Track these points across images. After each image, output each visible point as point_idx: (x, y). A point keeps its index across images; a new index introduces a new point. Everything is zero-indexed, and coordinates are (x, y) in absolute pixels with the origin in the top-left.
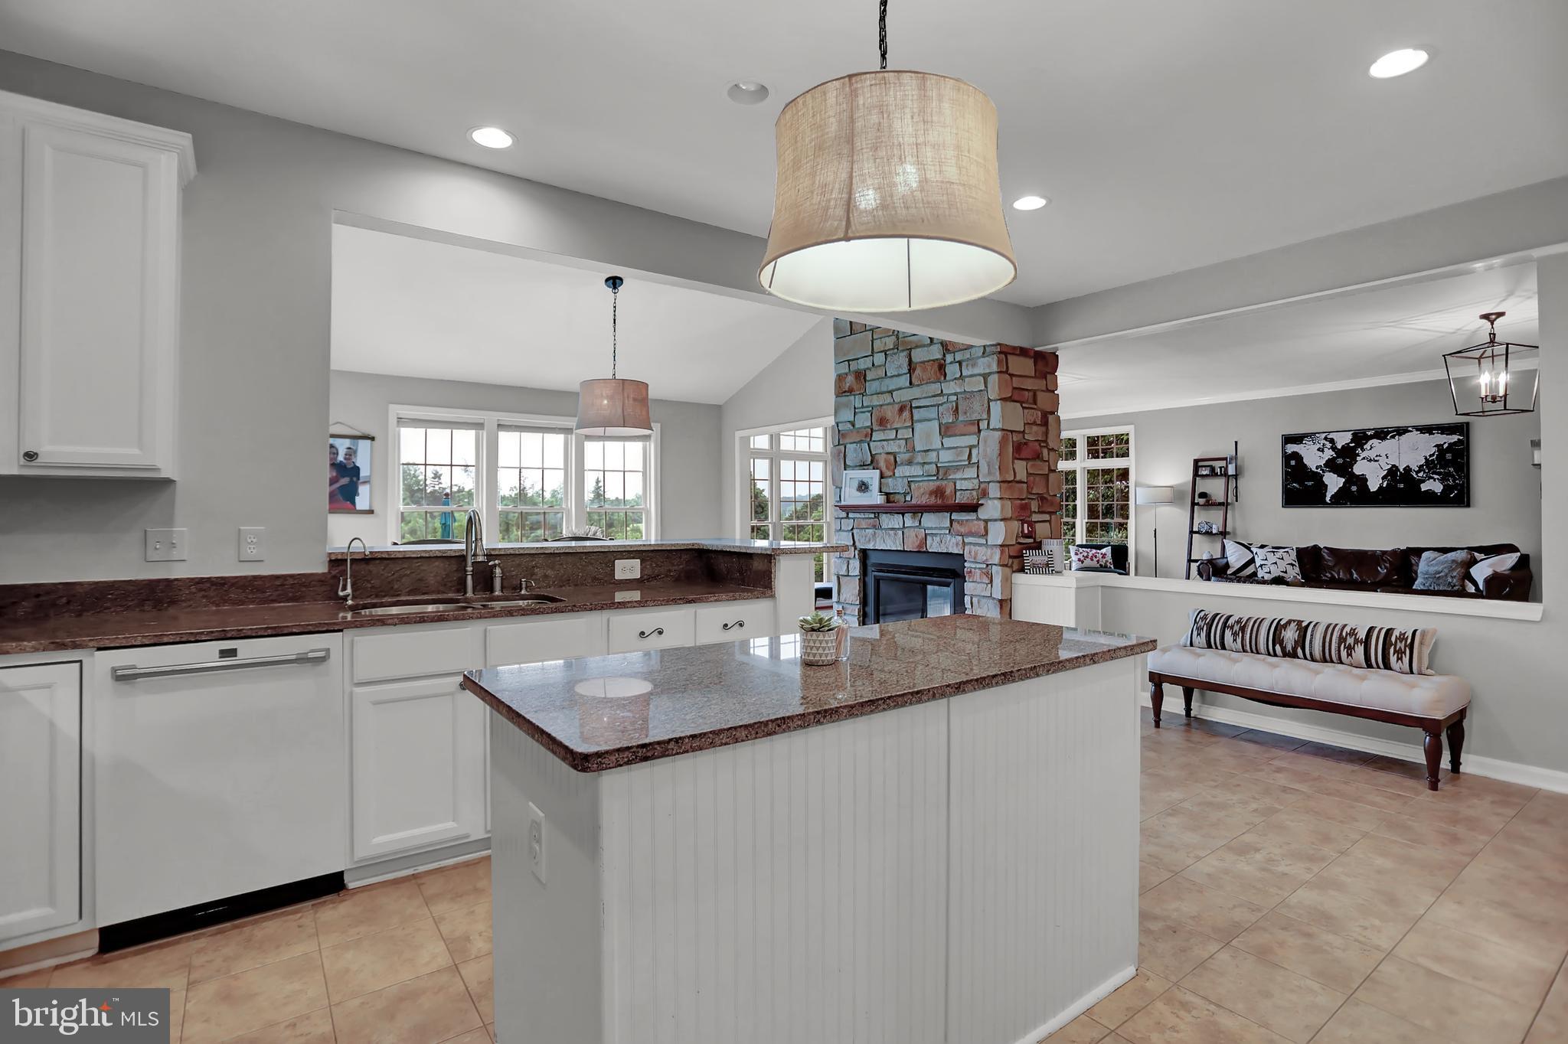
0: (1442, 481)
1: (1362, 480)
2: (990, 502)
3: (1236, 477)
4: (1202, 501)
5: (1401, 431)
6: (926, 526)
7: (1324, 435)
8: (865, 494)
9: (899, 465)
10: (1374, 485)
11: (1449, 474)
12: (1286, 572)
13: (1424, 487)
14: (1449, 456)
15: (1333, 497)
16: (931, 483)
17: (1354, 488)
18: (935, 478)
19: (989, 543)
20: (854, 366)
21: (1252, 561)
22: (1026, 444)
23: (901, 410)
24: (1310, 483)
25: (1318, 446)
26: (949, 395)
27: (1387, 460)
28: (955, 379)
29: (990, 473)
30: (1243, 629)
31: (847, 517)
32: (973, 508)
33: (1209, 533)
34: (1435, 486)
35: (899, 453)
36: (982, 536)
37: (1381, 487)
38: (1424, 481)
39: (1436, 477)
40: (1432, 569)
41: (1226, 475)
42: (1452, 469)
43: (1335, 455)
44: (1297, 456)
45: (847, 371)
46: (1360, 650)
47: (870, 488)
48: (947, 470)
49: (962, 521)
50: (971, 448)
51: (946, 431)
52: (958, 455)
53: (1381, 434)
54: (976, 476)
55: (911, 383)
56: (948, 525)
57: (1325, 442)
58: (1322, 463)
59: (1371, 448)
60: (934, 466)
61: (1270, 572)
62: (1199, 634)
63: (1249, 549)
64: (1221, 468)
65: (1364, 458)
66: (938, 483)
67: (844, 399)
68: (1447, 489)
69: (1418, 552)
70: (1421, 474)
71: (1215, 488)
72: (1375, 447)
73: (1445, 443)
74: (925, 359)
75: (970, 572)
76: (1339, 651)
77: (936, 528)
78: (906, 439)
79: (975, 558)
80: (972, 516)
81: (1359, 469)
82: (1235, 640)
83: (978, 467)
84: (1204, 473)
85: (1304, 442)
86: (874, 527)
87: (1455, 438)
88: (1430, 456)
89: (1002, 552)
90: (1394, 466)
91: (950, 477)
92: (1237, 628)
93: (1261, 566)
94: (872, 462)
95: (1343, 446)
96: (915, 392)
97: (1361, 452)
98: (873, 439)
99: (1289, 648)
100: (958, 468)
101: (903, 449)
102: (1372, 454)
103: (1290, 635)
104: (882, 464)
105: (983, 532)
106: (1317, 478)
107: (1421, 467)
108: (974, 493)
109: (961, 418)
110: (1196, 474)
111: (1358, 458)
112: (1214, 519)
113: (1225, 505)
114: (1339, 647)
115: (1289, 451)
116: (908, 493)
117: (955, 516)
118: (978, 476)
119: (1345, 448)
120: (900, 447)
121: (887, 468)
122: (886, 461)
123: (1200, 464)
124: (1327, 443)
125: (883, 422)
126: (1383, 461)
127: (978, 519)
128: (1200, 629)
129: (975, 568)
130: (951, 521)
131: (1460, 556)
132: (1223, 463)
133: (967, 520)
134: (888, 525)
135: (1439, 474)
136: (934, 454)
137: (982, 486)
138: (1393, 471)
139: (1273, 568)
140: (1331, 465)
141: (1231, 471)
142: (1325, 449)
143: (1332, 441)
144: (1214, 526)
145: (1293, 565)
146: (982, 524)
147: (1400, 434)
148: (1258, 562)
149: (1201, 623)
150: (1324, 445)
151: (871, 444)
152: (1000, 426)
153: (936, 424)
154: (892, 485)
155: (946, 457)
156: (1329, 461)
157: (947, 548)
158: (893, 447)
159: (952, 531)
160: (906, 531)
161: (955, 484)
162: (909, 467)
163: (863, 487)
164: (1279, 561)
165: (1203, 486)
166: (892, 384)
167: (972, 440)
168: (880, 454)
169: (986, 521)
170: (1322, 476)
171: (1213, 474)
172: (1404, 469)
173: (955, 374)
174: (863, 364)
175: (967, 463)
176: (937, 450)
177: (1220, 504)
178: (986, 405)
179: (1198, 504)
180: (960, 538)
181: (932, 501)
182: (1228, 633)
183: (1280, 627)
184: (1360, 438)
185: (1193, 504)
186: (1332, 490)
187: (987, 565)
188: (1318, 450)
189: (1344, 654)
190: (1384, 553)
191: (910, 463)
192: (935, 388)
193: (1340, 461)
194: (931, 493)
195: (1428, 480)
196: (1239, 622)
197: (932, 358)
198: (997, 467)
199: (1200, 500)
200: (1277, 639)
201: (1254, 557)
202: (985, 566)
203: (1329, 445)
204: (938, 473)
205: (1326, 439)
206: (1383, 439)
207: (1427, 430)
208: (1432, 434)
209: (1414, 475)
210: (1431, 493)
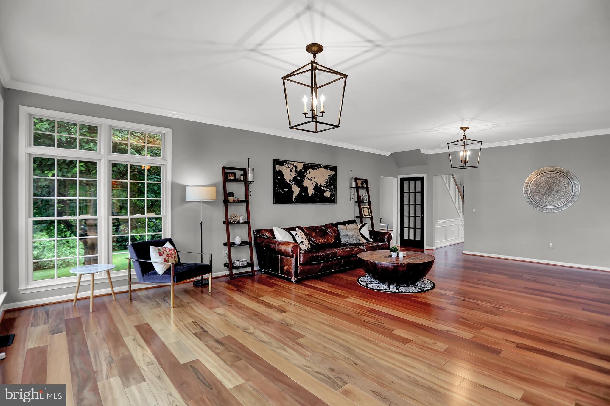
0: (330, 192)
1: (306, 190)
3: (250, 183)
5: (319, 167)
7: (292, 163)
10: (310, 192)
11: (331, 189)
13: (325, 195)
14: (332, 181)
15: (296, 198)
17: (303, 194)
24: (286, 190)
25: (290, 169)
27: (314, 180)
33: (239, 223)
34: (327, 194)
37: (312, 193)
38: (325, 192)
39: (328, 190)
41: (245, 180)
42: (332, 187)
43: (296, 175)
57: (292, 166)
58: (291, 178)
59: (310, 173)
65: (307, 178)
68: (331, 196)
69: (334, 226)
70: (324, 188)
71: (239, 190)
72: (311, 173)
73: (331, 175)
84: (231, 178)
85: (284, 165)
87: (333, 173)
88: (327, 180)
90: (317, 183)
95: (300, 170)
97: (306, 175)
102: (309, 176)
106: (289, 186)
107: (324, 185)
110: (225, 179)
111: (305, 178)
112: (240, 212)
113: (246, 202)
115: (278, 170)
123: (227, 171)
124: (294, 167)
132: (242, 172)
135: (329, 188)
138: (316, 186)
140: (295, 181)
141: (250, 178)
142: (293, 171)
143: (296, 167)
144: (241, 218)
147: (319, 168)
150: (292, 168)
156: (294, 178)
165: (230, 188)
170: (291, 186)
172: (320, 185)
177: (242, 202)
179: (228, 201)
184: (306, 167)
185: (226, 201)
186: (295, 194)
188: (290, 171)
193: (298, 178)
195: (326, 191)
199: (229, 198)
203: (294, 169)
205: (293, 165)
206: (313, 169)
207: (326, 167)
208: (327, 170)
209: (322, 188)
210: (326, 197)
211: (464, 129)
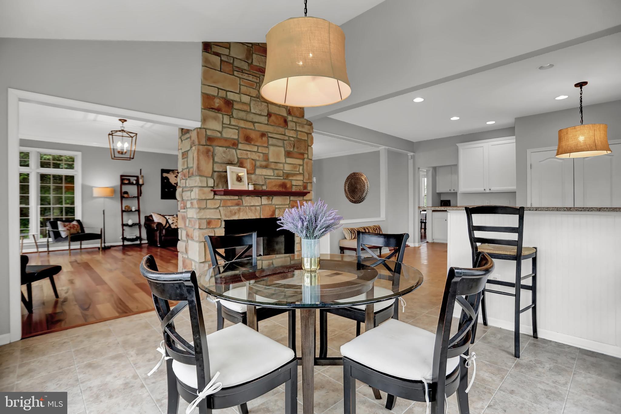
3: (141, 185)
4: (126, 196)
6: (276, 203)
8: (240, 183)
9: (257, 168)
16: (280, 181)
18: (283, 178)
20: (222, 94)
23: (262, 136)
24: (171, 190)
26: (289, 137)
28: (293, 130)
29: (309, 178)
35: (258, 160)
41: (137, 184)
44: (167, 178)
45: (216, 95)
47: (243, 180)
48: (288, 175)
49: (295, 201)
50: (300, 166)
51: (288, 154)
52: (294, 168)
54: (302, 179)
55: (268, 123)
56: (288, 202)
60: (282, 172)
66: (284, 181)
67: (211, 113)
74: (277, 113)
77: (281, 205)
78: (263, 154)
80: (301, 198)
83: (303, 175)
85: (170, 173)
86: (238, 205)
91: (290, 178)
94: (238, 162)
96: (270, 128)
98: (239, 148)
100: (294, 175)
101: (261, 159)
104: (248, 166)
106: (174, 187)
108: (302, 187)
109: (296, 150)
112: (133, 204)
113: (137, 198)
116: (264, 185)
117: (290, 198)
120: (259, 157)
121: (252, 168)
122: (251, 164)
123: (124, 178)
125: (248, 140)
127: (303, 199)
130: (290, 201)
134: (251, 203)
136: (281, 165)
137: (304, 184)
141: (140, 182)
144: (133, 208)
148: (170, 222)
150: (177, 175)
151: (237, 151)
154: (254, 179)
155: (287, 168)
158: (255, 156)
159: (290, 205)
160: (261, 206)
161: (291, 182)
162: (265, 170)
163: (239, 179)
166: (256, 119)
167: (300, 162)
168: (246, 159)
171: (130, 183)
173: (293, 127)
174: (231, 96)
175: (298, 172)
176: (286, 163)
177: (135, 197)
178: (307, 147)
181: (281, 189)
185: (122, 197)
188: (175, 177)
191: (266, 167)
192: (281, 130)
197: (281, 114)
204: (283, 175)
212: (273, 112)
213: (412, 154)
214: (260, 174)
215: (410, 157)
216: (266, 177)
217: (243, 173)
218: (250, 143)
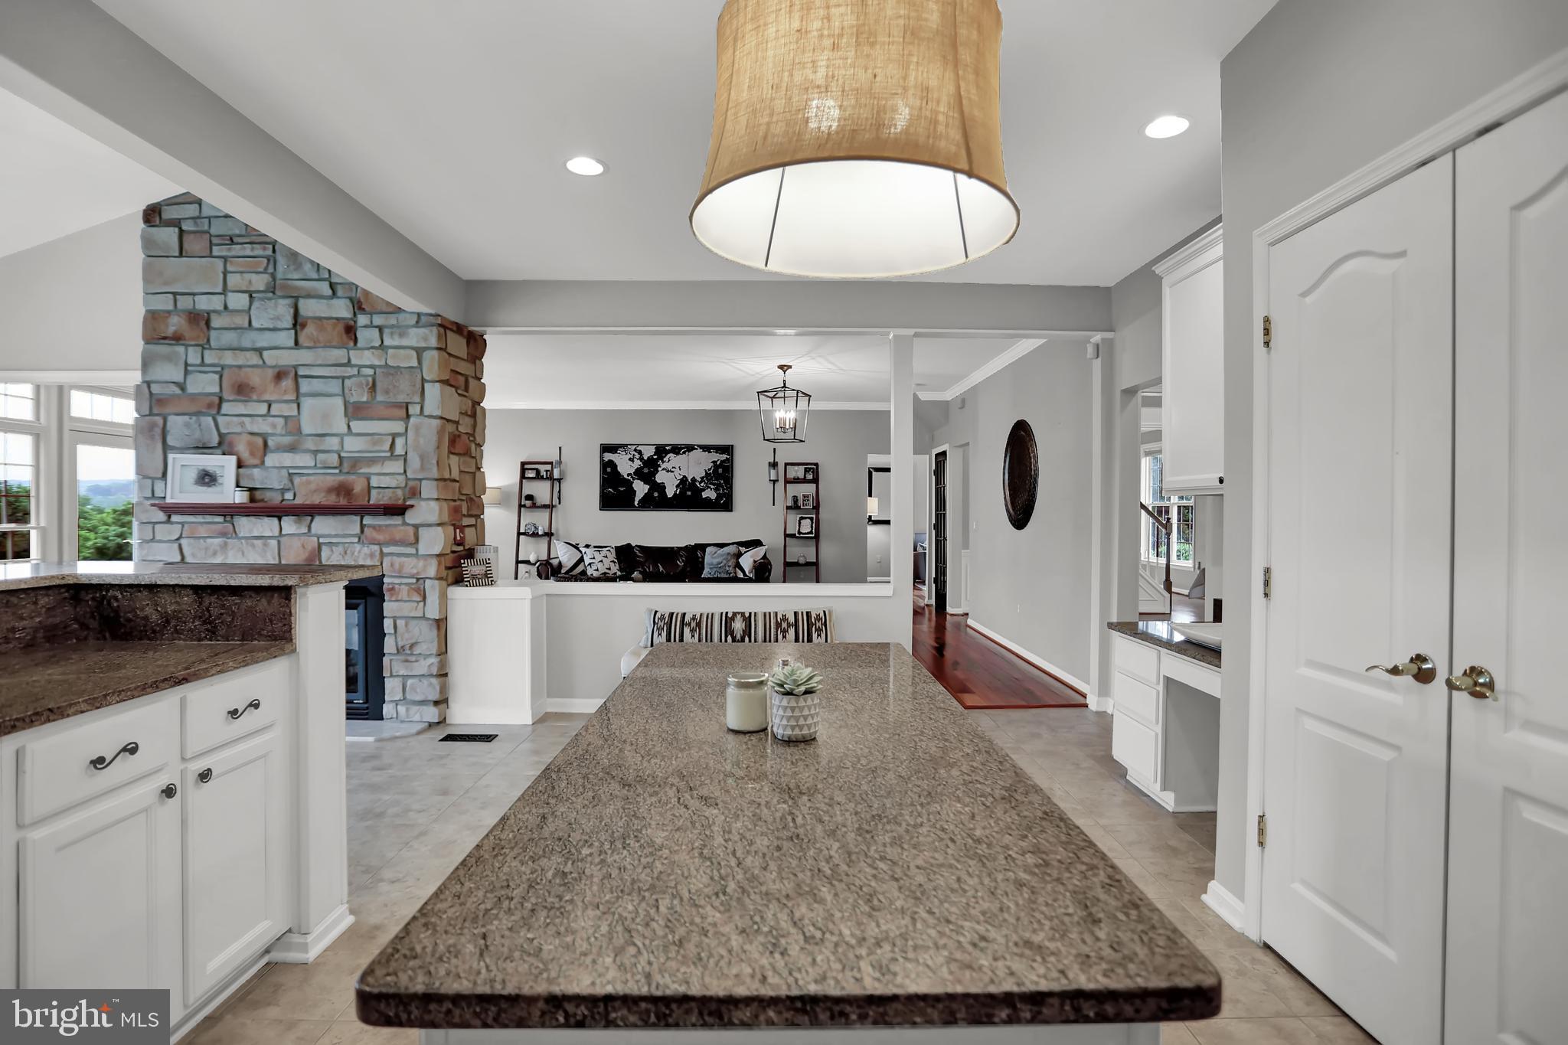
0: (716, 490)
1: (661, 488)
2: (423, 503)
3: (559, 480)
4: (528, 503)
5: (690, 448)
6: (320, 532)
7: (633, 447)
8: (210, 489)
9: (272, 452)
10: (670, 493)
11: (720, 485)
12: (609, 569)
13: (704, 495)
14: (720, 471)
15: (640, 501)
16: (329, 478)
17: (656, 494)
18: (337, 471)
19: (420, 553)
20: (185, 303)
21: (581, 560)
22: (459, 436)
23: (279, 376)
24: (622, 489)
25: (629, 456)
26: (360, 367)
27: (679, 471)
28: (373, 348)
29: (423, 468)
30: (699, 625)
31: (168, 521)
32: (398, 510)
33: (535, 535)
34: (710, 494)
35: (273, 435)
36: (410, 545)
37: (675, 493)
38: (704, 490)
39: (712, 486)
40: (715, 561)
41: (550, 478)
42: (722, 481)
43: (642, 465)
44: (612, 464)
45: (171, 307)
46: (792, 631)
47: (220, 480)
48: (356, 462)
49: (380, 526)
50: (394, 436)
51: (354, 411)
52: (375, 444)
53: (676, 450)
54: (402, 471)
55: (296, 343)
56: (357, 530)
57: (633, 452)
58: (632, 471)
59: (669, 460)
60: (336, 456)
61: (597, 570)
62: (660, 634)
63: (578, 549)
64: (547, 471)
65: (663, 469)
66: (342, 478)
67: (162, 349)
68: (719, 497)
69: (703, 547)
70: (702, 484)
71: (541, 491)
72: (672, 460)
73: (718, 460)
74: (323, 315)
75: (393, 589)
76: (777, 634)
77: (336, 536)
78: (286, 418)
79: (400, 572)
80: (397, 520)
81: (660, 478)
82: (693, 636)
83: (405, 460)
84: (531, 476)
85: (618, 452)
86: (223, 534)
87: (724, 457)
88: (709, 470)
89: (439, 564)
90: (684, 476)
91: (362, 471)
92: (693, 624)
93: (590, 564)
94: (220, 444)
95: (648, 457)
96: (303, 356)
97: (661, 463)
98: (223, 411)
99: (738, 637)
100: (372, 461)
101: (279, 430)
102: (669, 466)
103: (738, 626)
104: (242, 448)
105: (412, 539)
106: (628, 484)
107: (702, 478)
108: (399, 492)
109: (380, 398)
110: (523, 477)
111: (660, 469)
112: (539, 520)
113: (550, 507)
114: (777, 632)
115: (606, 459)
116: (288, 490)
117: (367, 520)
118: (405, 471)
119: (650, 459)
120: (274, 426)
121: (252, 454)
122: (250, 444)
123: (526, 466)
124: (637, 454)
125: (243, 390)
126: (676, 471)
127: (405, 524)
128: (660, 629)
129: (400, 584)
130: (362, 527)
131: (732, 549)
132: (549, 467)
133: (387, 526)
134: (251, 531)
135: (714, 484)
136: (335, 440)
137: (411, 483)
138: (684, 480)
139: (600, 565)
140: (639, 474)
141: (556, 475)
142: (635, 459)
143: (640, 452)
144: (540, 528)
145: (614, 562)
146: (411, 530)
147: (689, 451)
148: (587, 561)
149: (661, 624)
150: (634, 455)
151: (220, 419)
152: (438, 413)
153: (339, 402)
154: (256, 477)
155: (353, 445)
156: (637, 470)
157: (355, 560)
158: (262, 426)
159: (363, 537)
160: (283, 540)
161: (368, 480)
162: (291, 454)
163: (207, 478)
164: (604, 559)
165: (530, 488)
166: (263, 340)
167: (397, 427)
168: (240, 434)
169: (416, 527)
170: (632, 483)
171: (539, 476)
172: (691, 479)
173: (372, 341)
174: (203, 304)
175: (389, 454)
176: (341, 436)
177: (545, 506)
178: (419, 385)
179: (524, 506)
180: (376, 548)
181: (332, 500)
182: (687, 630)
183: (728, 620)
184: (661, 451)
185: (521, 506)
186: (639, 496)
187: (418, 580)
188: (630, 459)
189: (780, 637)
190: (680, 549)
191: (292, 449)
192: (339, 355)
193: (646, 470)
194: (330, 490)
195: (707, 488)
196: (694, 618)
197: (334, 316)
198: (435, 462)
199: (528, 502)
200: (729, 631)
201: (582, 557)
202: (414, 581)
203: (638, 456)
204: (341, 463)
205: (635, 450)
206: (678, 453)
207: (706, 448)
208: (710, 452)
209: (698, 484)
210: (708, 499)
211: (783, 368)
212: (310, 314)
213: (1097, 337)
214: (277, 465)
215: (1090, 350)
216: (291, 471)
217: (225, 465)
218: (250, 397)
